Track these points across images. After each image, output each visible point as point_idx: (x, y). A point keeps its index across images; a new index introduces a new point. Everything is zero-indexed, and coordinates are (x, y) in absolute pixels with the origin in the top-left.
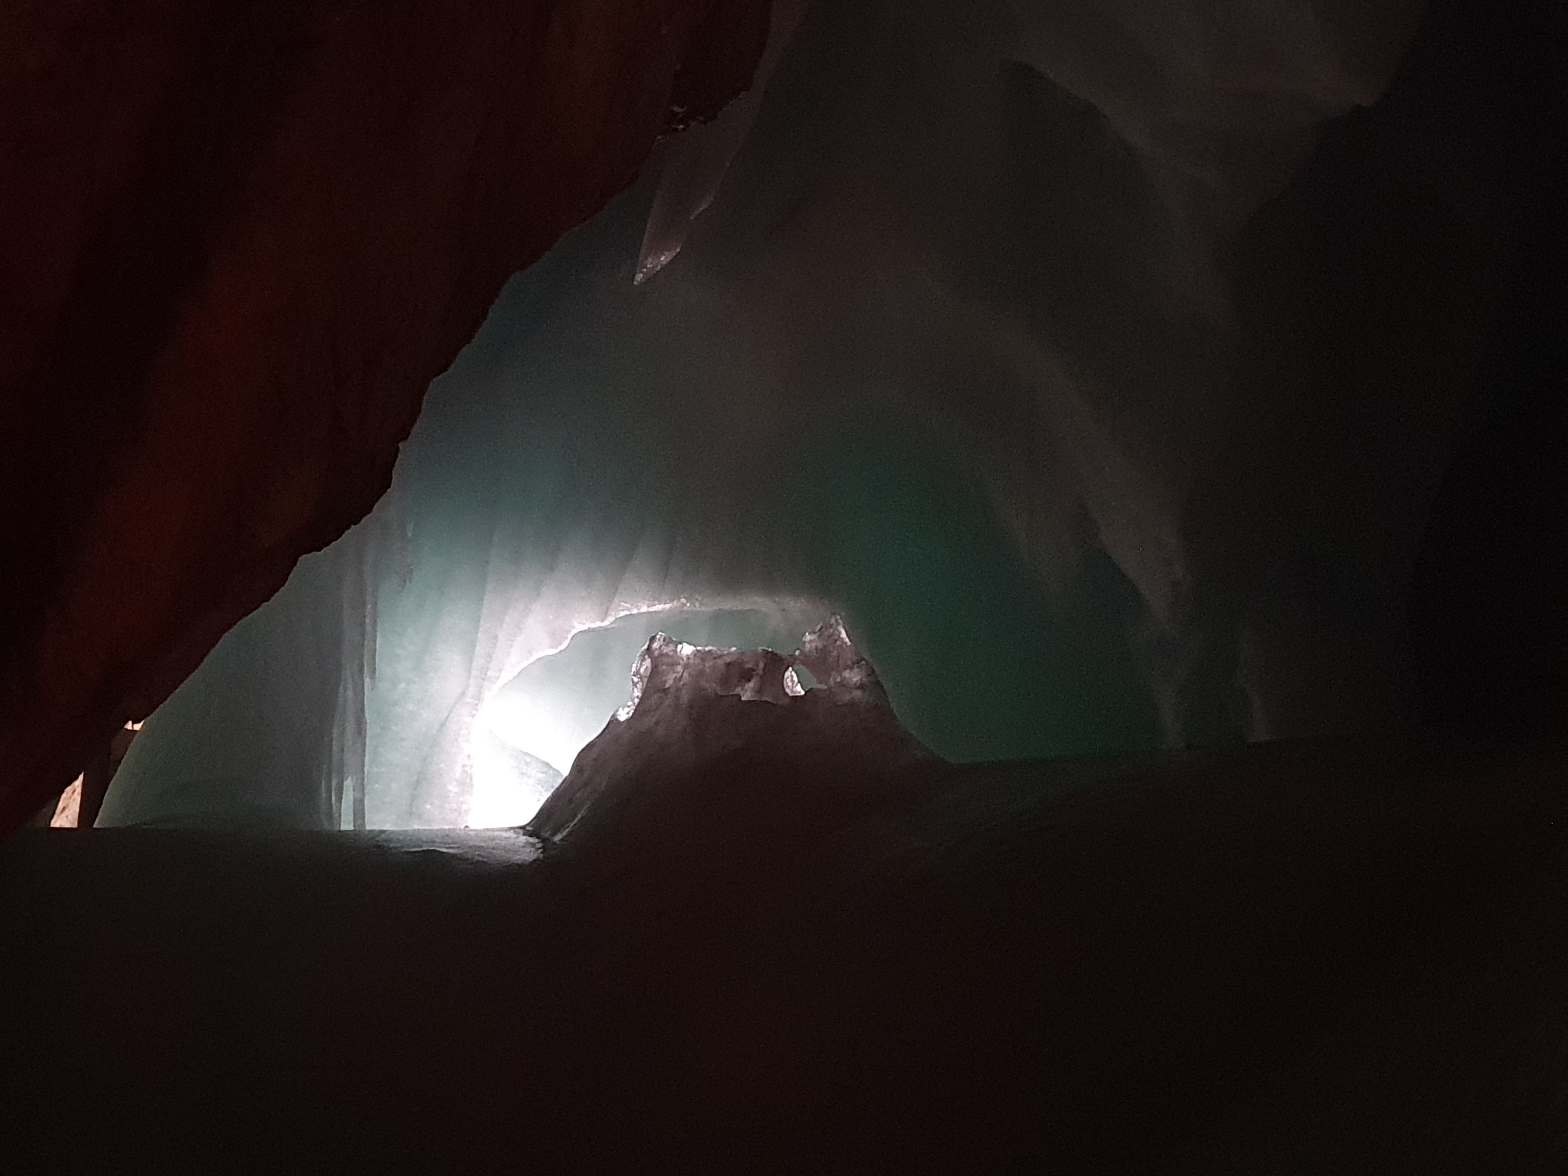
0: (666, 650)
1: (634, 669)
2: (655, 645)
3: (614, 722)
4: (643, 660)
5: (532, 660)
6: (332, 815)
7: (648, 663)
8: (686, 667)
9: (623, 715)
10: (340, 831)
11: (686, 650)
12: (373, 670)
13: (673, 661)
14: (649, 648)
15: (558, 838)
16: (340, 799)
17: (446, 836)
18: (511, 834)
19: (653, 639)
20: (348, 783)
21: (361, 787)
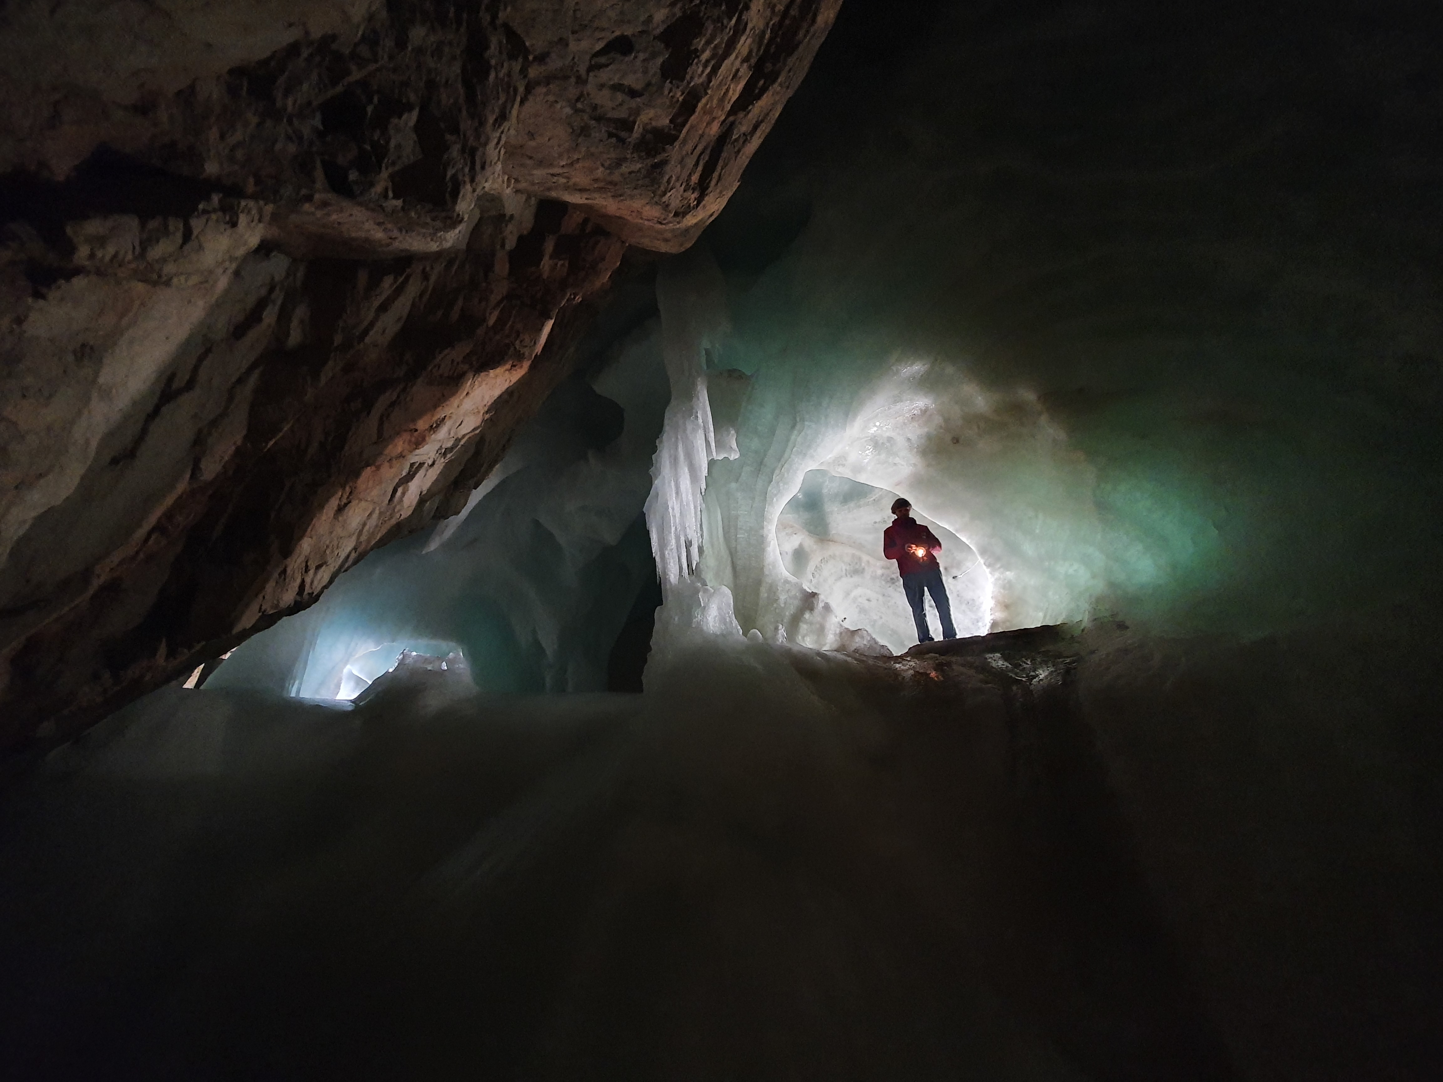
0: (408, 653)
1: (397, 657)
2: (405, 651)
3: (387, 672)
4: (400, 655)
5: (368, 651)
6: (289, 692)
7: (402, 656)
8: (413, 658)
9: (391, 670)
10: (290, 697)
11: (414, 653)
12: (314, 648)
13: (410, 656)
14: (403, 652)
15: (361, 704)
16: (293, 686)
17: (324, 701)
18: (346, 702)
19: (404, 650)
20: (297, 682)
21: (301, 684)
